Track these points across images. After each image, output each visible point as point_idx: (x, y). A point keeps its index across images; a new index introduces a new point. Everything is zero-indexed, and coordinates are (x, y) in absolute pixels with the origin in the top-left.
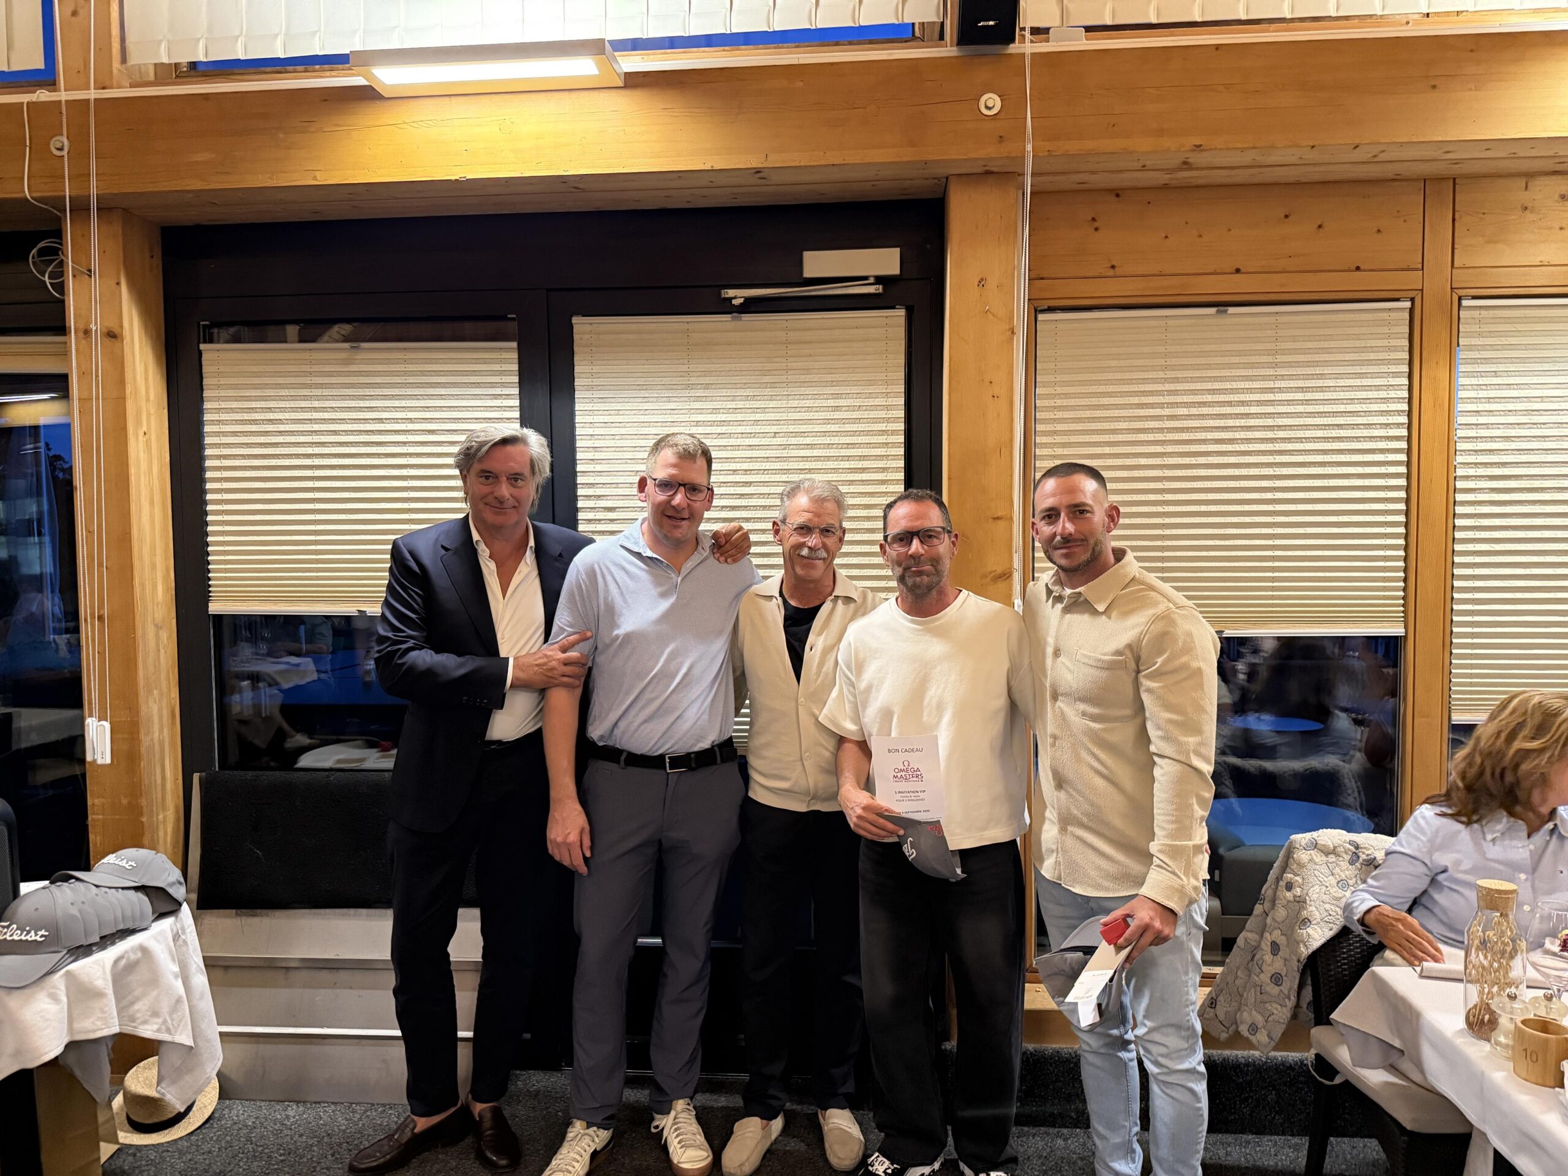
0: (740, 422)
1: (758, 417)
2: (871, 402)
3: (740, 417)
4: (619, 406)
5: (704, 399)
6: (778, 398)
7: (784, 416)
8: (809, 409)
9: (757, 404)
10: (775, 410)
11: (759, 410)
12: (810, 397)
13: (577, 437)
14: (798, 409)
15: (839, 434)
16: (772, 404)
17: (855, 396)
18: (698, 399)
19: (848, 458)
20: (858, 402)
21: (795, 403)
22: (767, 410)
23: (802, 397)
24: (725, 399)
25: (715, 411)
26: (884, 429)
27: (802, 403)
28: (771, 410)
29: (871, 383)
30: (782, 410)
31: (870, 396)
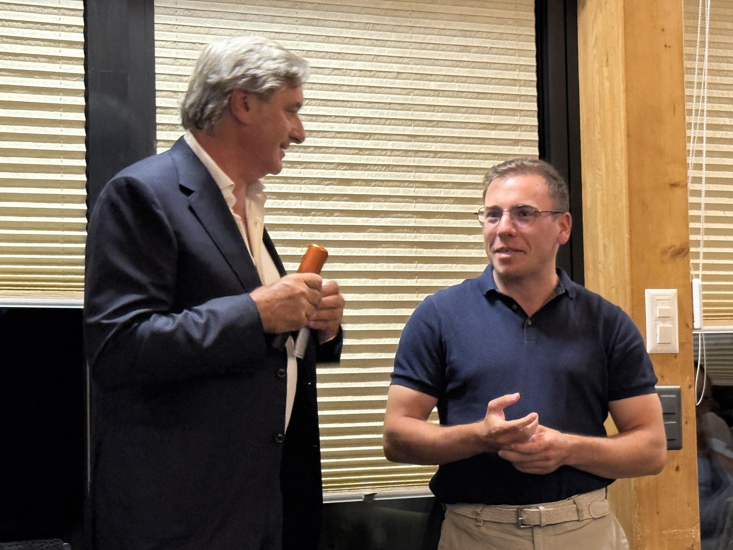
0: (357, 57)
1: (376, 51)
2: (501, 44)
3: (356, 49)
4: (210, 23)
5: (315, 23)
6: (400, 29)
7: (407, 53)
8: (436, 46)
9: (376, 35)
10: (397, 44)
11: (378, 43)
12: (436, 31)
13: (157, 60)
14: (423, 46)
15: (469, 80)
16: (393, 37)
17: (485, 35)
18: (309, 22)
19: (480, 110)
20: (487, 43)
21: (420, 38)
22: (388, 43)
23: (428, 31)
24: (339, 24)
25: (328, 39)
26: (516, 78)
27: (429, 38)
28: (393, 44)
29: (501, 21)
30: (405, 45)
31: (501, 36)
